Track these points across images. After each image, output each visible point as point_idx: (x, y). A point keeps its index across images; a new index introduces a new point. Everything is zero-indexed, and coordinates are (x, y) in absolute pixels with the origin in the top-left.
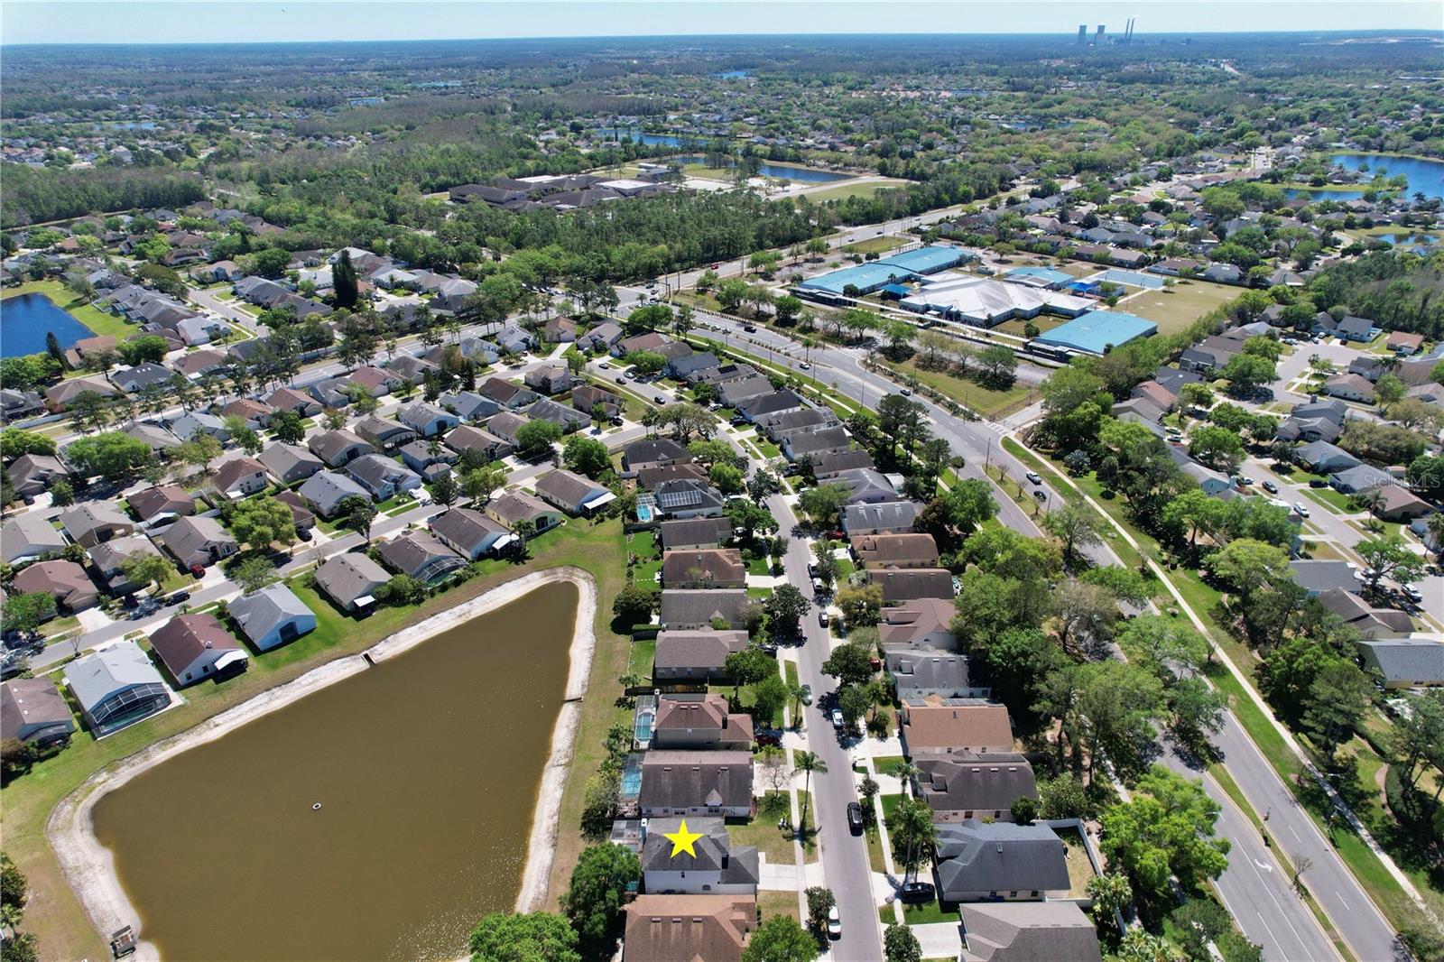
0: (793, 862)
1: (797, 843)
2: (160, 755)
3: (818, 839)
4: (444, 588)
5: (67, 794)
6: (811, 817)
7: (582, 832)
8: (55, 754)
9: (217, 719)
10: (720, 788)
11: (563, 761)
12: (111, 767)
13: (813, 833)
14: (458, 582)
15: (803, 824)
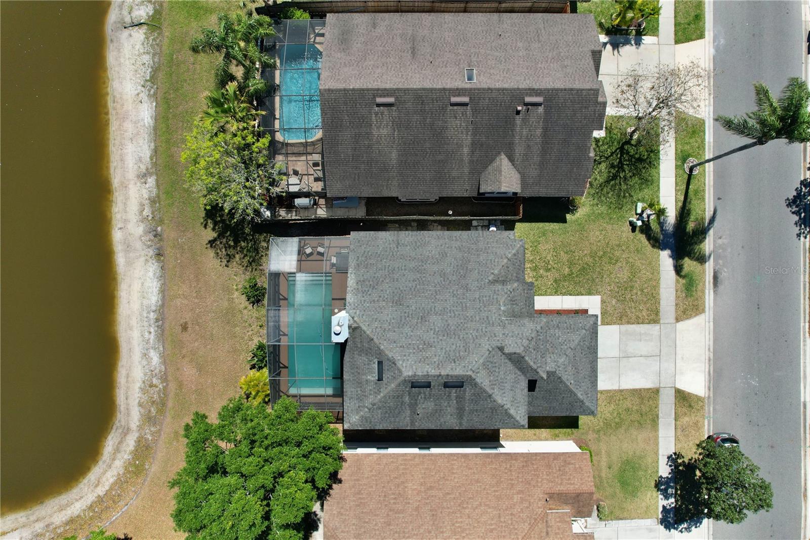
0: (654, 318)
1: (665, 258)
6: (700, 193)
7: (210, 234)
10: (519, 150)
11: (143, 13)
13: (701, 232)
15: (684, 213)
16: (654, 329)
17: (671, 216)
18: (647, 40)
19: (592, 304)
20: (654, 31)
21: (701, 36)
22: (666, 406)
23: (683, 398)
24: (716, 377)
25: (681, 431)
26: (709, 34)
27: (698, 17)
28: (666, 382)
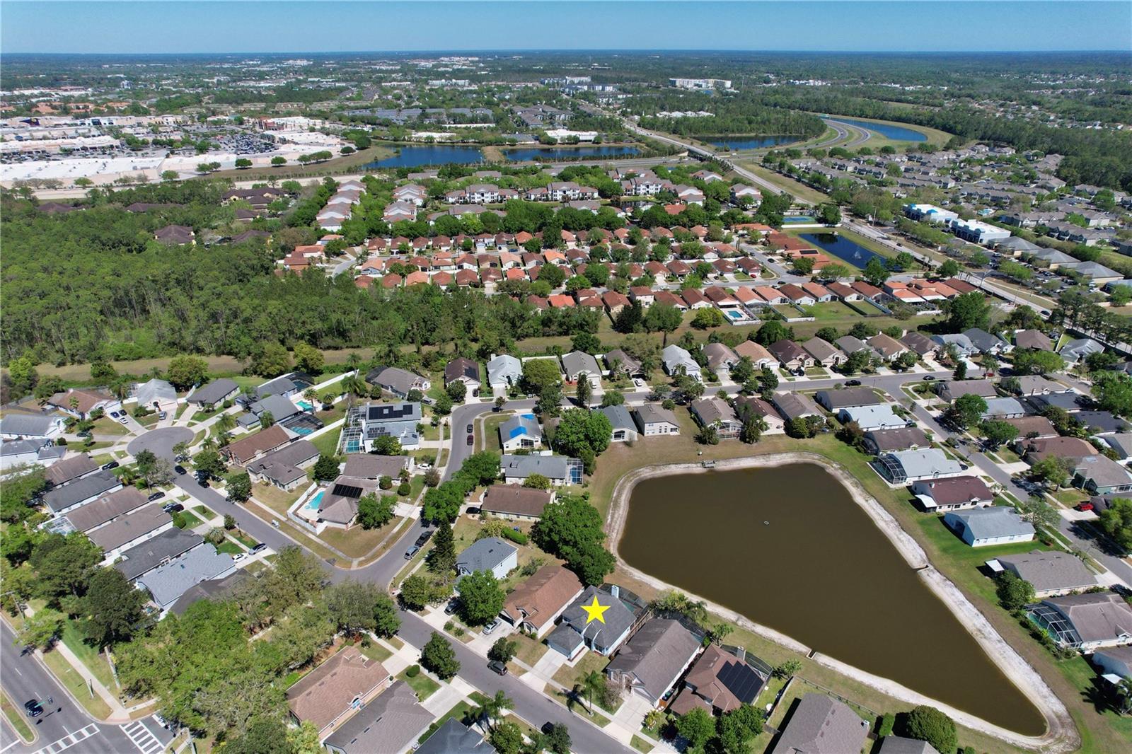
0: (554, 678)
2: (848, 484)
3: (561, 703)
4: (1025, 624)
5: (827, 456)
8: (859, 451)
9: (872, 501)
12: (843, 468)
13: (570, 704)
14: (1036, 636)
16: (551, 676)
17: (582, 699)
18: (642, 727)
19: (572, 665)
20: (642, 731)
21: (631, 744)
22: (525, 666)
23: (525, 671)
24: (522, 684)
25: (515, 666)
26: (630, 747)
27: (638, 746)
28: (533, 670)
